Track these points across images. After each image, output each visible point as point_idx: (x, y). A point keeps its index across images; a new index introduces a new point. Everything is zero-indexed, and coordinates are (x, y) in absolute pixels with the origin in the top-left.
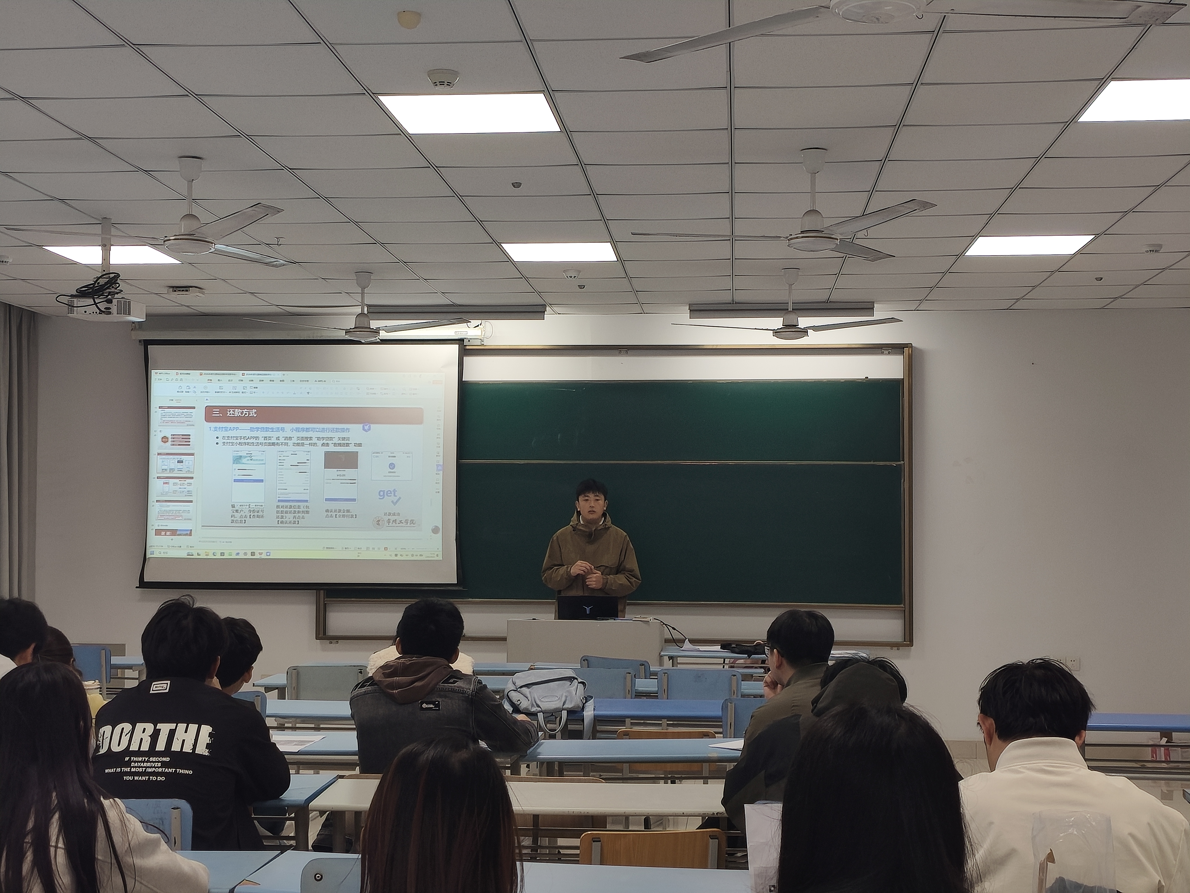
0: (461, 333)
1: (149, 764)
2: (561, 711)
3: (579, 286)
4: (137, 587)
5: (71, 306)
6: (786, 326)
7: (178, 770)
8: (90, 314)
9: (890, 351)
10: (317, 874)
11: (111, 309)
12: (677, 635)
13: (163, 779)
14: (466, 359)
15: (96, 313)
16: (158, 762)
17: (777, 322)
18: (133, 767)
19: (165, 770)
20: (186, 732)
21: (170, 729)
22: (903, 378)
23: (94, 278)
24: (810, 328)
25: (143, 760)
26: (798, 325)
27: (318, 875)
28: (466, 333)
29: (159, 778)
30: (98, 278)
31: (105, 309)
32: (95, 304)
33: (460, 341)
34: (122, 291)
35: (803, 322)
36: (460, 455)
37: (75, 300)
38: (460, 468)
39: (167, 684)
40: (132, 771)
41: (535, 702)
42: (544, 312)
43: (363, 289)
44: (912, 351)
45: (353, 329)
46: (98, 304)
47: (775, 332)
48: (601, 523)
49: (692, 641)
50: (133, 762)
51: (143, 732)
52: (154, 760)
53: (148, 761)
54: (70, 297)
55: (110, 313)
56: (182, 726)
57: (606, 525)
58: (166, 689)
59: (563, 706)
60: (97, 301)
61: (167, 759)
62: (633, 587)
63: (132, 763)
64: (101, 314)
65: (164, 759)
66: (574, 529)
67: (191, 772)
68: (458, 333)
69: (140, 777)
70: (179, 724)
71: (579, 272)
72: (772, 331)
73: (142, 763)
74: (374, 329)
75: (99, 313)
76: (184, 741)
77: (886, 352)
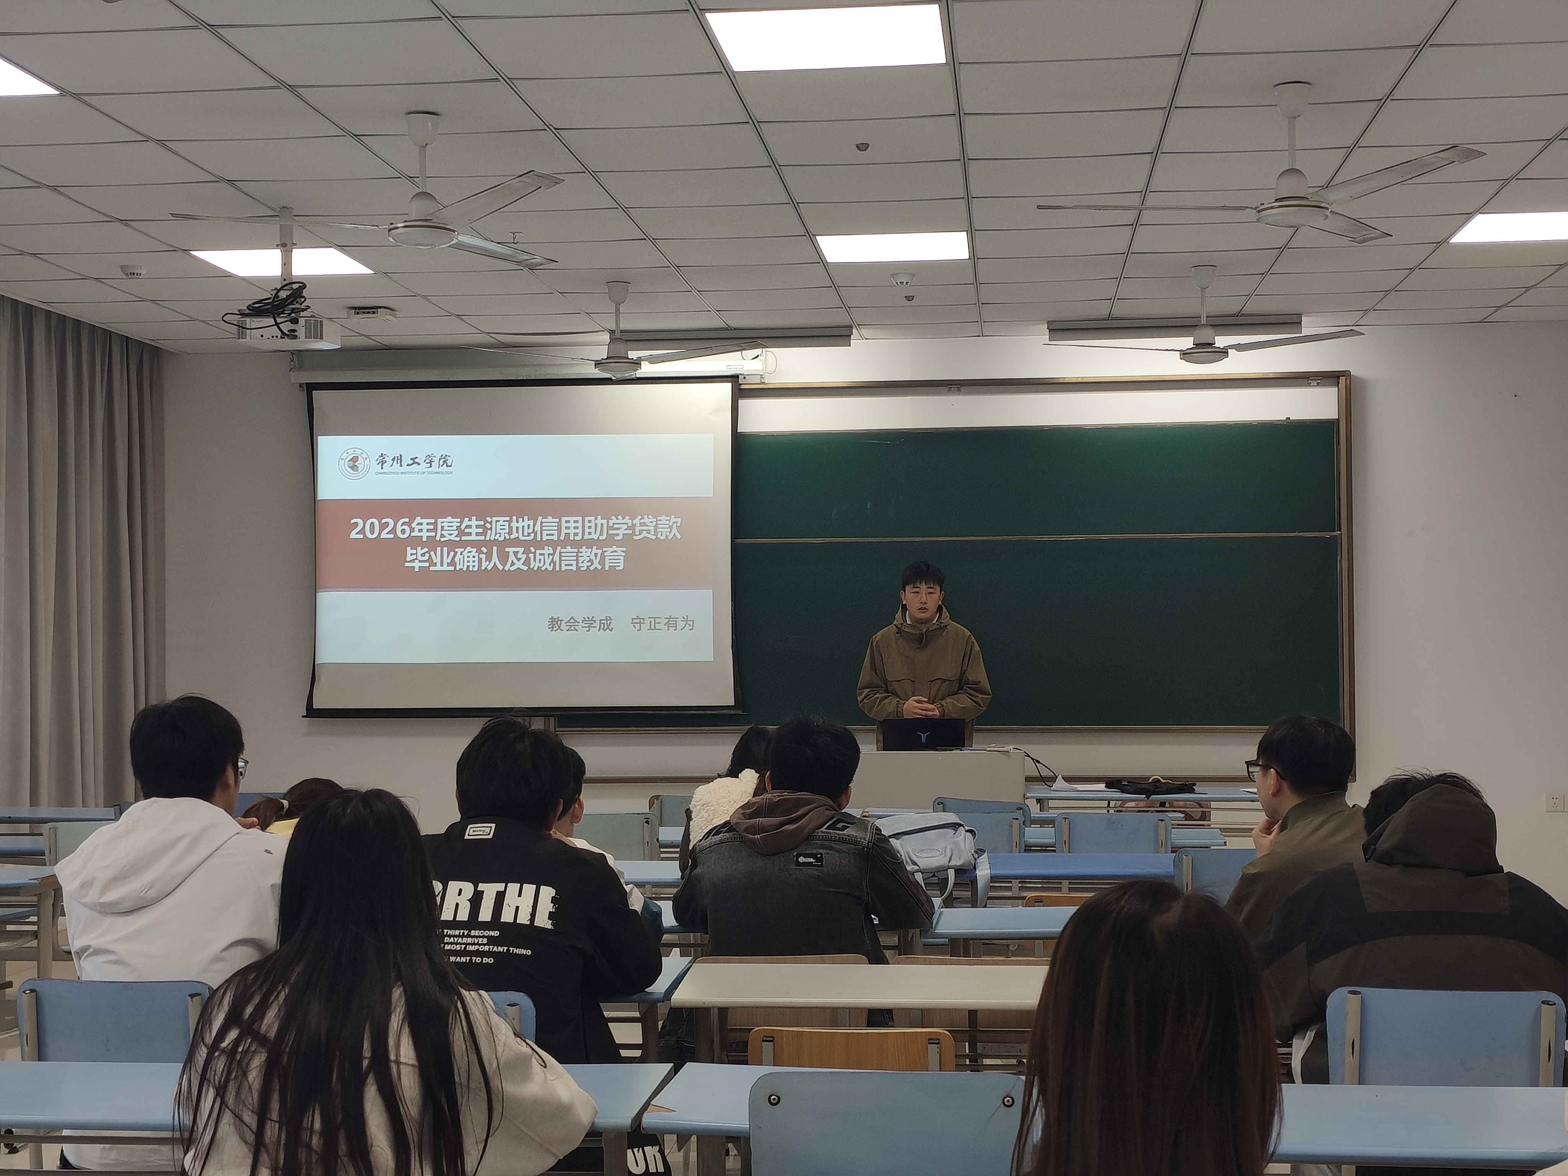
0: (736, 367)
1: (469, 940)
2: (947, 870)
3: (906, 297)
4: (303, 717)
5: (242, 327)
6: (1198, 345)
7: (511, 949)
8: (268, 338)
9: (1319, 381)
10: (771, 1095)
11: (296, 331)
12: (1045, 773)
13: (491, 960)
14: (742, 402)
15: (277, 337)
16: (483, 937)
17: (1187, 343)
18: (448, 943)
19: (493, 948)
20: (520, 895)
21: (497, 892)
22: (1337, 418)
23: (272, 290)
24: (1231, 347)
25: (461, 934)
26: (1215, 344)
27: (773, 1097)
28: (742, 367)
29: (485, 960)
30: (279, 291)
31: (288, 331)
32: (277, 324)
33: (733, 379)
34: (309, 307)
35: (1221, 341)
36: (736, 532)
37: (248, 320)
38: (735, 550)
39: (491, 827)
40: (446, 948)
41: (910, 858)
42: (850, 336)
43: (618, 305)
44: (1350, 382)
45: (606, 359)
46: (280, 325)
47: (1184, 354)
48: (934, 622)
49: (1067, 779)
50: (446, 935)
51: (459, 894)
52: (476, 935)
53: (468, 936)
54: (240, 316)
55: (295, 337)
56: (513, 887)
57: (941, 623)
58: (489, 834)
59: (949, 862)
60: (279, 320)
61: (496, 933)
62: (980, 706)
63: (446, 938)
64: (284, 338)
65: (492, 933)
66: (899, 630)
67: (529, 952)
68: (731, 367)
69: (459, 958)
70: (509, 884)
71: (913, 275)
72: (1179, 352)
73: (460, 939)
74: (635, 359)
75: (281, 338)
76: (517, 908)
77: (1315, 383)
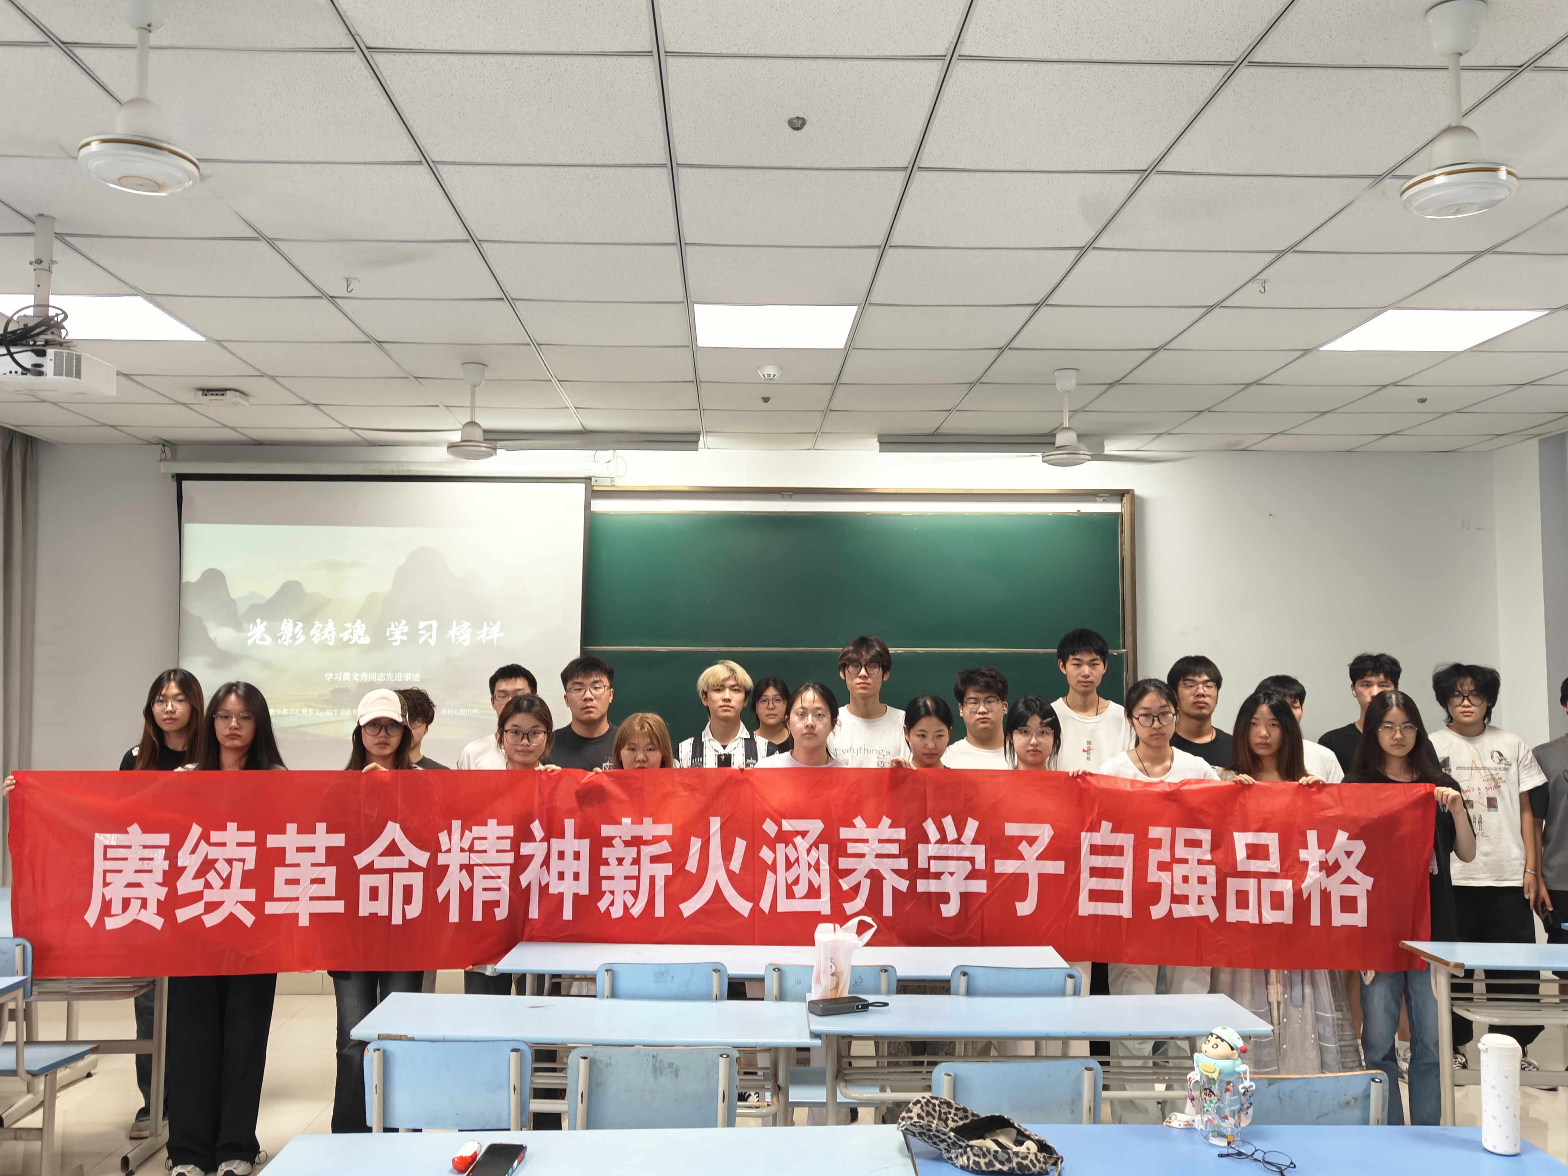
0: (589, 469)
8: (5, 374)
9: (1106, 498)
11: (43, 366)
15: (16, 372)
28: (595, 469)
31: (32, 366)
33: (587, 480)
42: (697, 441)
44: (1133, 500)
45: (460, 442)
46: (16, 356)
55: (41, 374)
60: (15, 351)
64: (26, 374)
68: (585, 469)
71: (781, 368)
75: (22, 374)
77: (1101, 499)
